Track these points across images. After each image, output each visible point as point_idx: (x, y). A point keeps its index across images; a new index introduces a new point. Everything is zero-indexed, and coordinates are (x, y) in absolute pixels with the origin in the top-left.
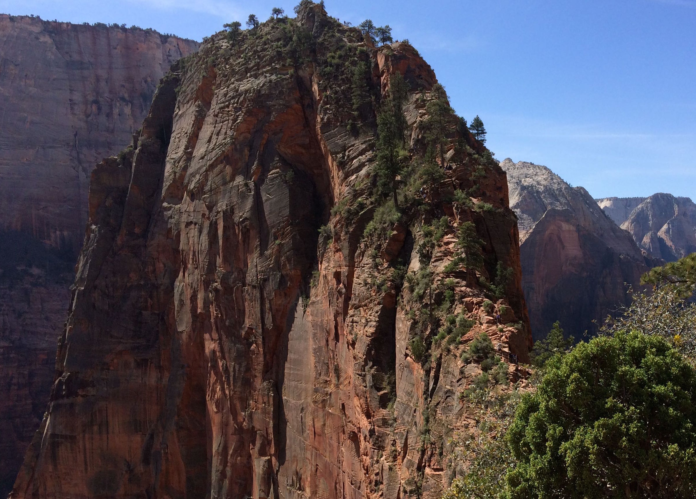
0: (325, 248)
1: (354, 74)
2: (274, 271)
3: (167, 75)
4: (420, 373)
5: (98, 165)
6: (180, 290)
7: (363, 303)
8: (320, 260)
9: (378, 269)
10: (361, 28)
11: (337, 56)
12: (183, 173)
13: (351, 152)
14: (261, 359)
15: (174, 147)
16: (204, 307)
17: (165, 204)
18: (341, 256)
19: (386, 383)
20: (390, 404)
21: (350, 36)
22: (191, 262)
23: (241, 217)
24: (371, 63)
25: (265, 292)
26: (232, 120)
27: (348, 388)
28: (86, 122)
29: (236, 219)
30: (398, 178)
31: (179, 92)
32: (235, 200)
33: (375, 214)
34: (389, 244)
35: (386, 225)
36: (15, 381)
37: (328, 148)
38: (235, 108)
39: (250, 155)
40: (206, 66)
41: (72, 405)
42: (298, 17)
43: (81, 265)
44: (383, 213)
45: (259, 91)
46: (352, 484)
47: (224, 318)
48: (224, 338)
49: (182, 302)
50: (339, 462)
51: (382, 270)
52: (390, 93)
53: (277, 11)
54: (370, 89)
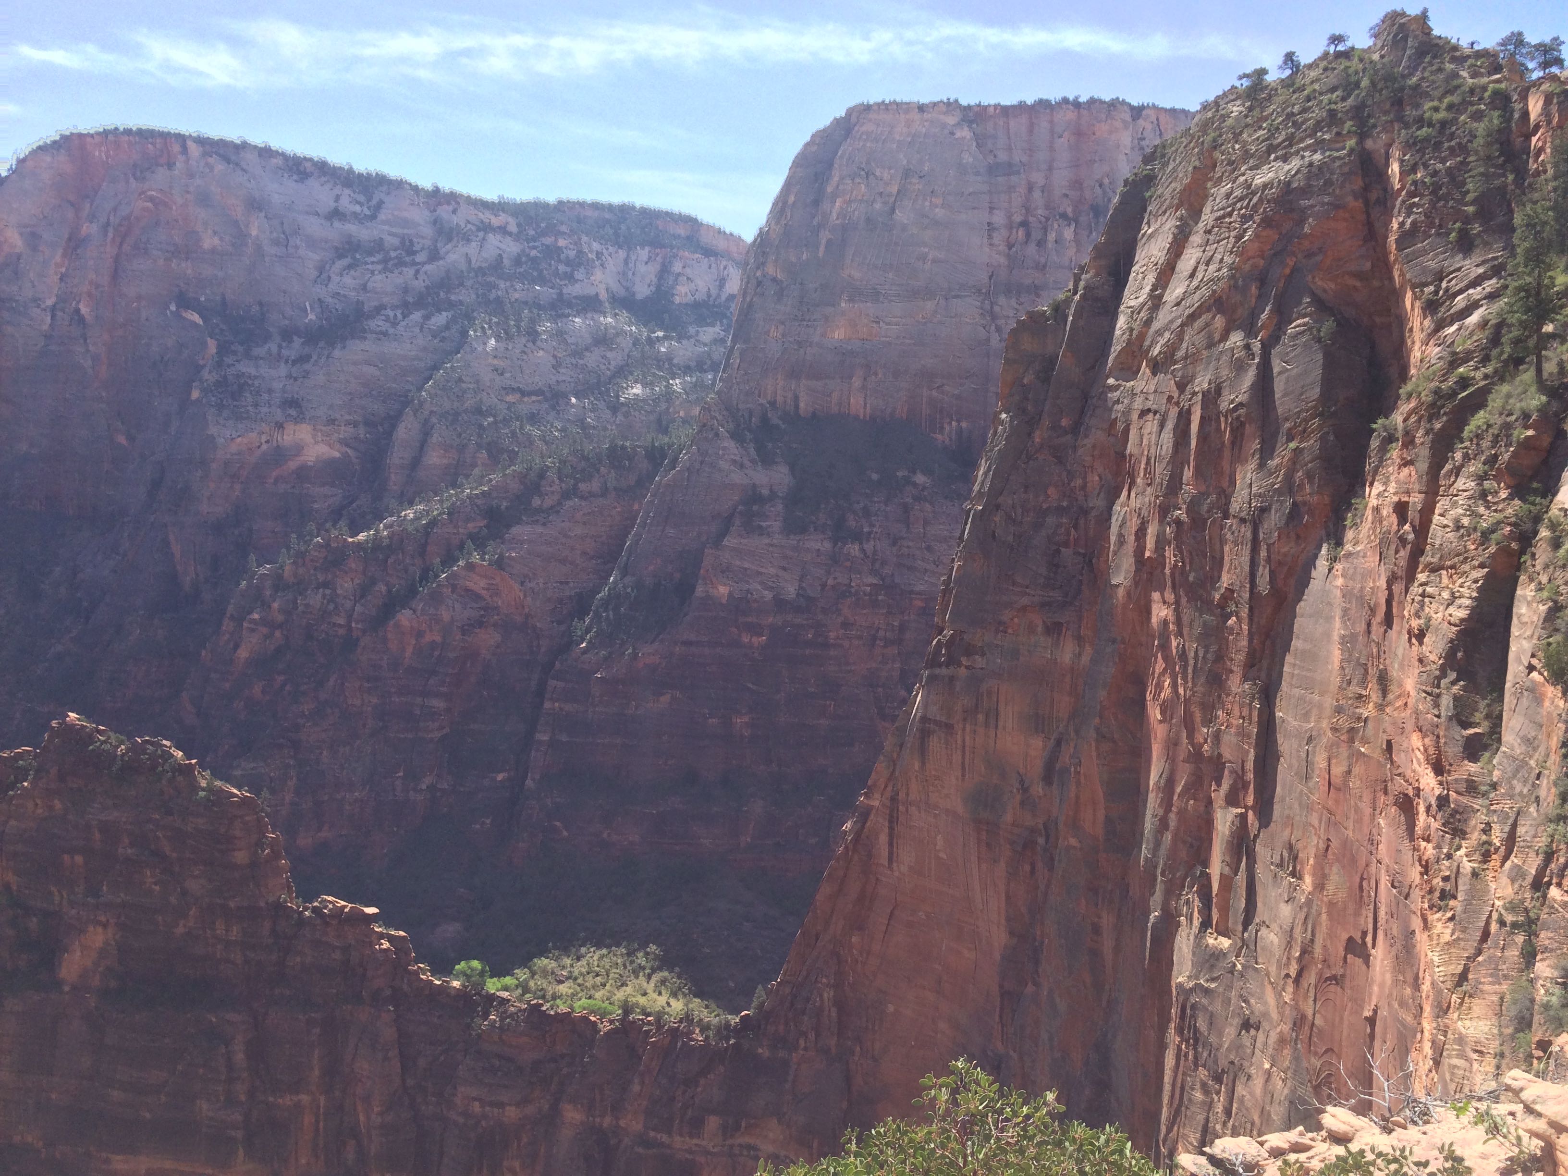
0: (1381, 458)
1: (1475, 137)
2: (1280, 495)
3: (1136, 171)
4: (1557, 706)
5: (1019, 322)
6: (1120, 519)
7: (1448, 563)
8: (1369, 479)
9: (1487, 502)
10: (1499, 48)
11: (1444, 106)
12: (1144, 330)
13: (1453, 282)
14: (1244, 643)
15: (1134, 289)
16: (1156, 548)
17: (1111, 381)
18: (1413, 473)
19: (1482, 716)
20: (1487, 755)
21: (1476, 65)
22: (1142, 474)
23: (1232, 401)
24: (1512, 111)
25: (1261, 531)
26: (1235, 237)
27: (1403, 715)
28: (1008, 256)
29: (1224, 404)
30: (1549, 328)
31: (1151, 197)
32: (1224, 373)
33: (1490, 397)
34: (1515, 455)
35: (1513, 418)
36: (881, 633)
37: (1408, 276)
38: (1243, 216)
39: (1260, 296)
40: (1202, 149)
41: (952, 679)
42: (1375, 44)
43: (981, 472)
44: (1509, 396)
45: (1288, 184)
46: (1393, 886)
47: (1188, 568)
48: (1184, 600)
49: (1121, 537)
50: (1371, 841)
51: (1494, 503)
52: (1549, 166)
53: (1336, 39)
54: (1505, 162)
